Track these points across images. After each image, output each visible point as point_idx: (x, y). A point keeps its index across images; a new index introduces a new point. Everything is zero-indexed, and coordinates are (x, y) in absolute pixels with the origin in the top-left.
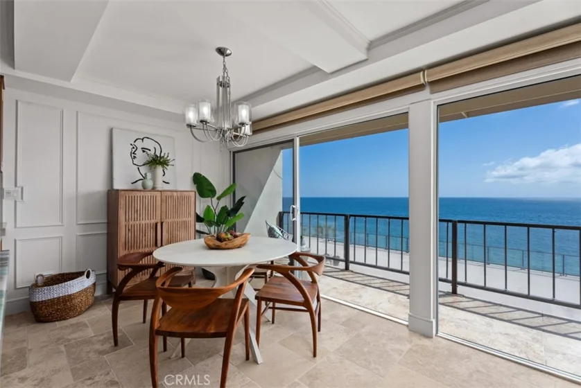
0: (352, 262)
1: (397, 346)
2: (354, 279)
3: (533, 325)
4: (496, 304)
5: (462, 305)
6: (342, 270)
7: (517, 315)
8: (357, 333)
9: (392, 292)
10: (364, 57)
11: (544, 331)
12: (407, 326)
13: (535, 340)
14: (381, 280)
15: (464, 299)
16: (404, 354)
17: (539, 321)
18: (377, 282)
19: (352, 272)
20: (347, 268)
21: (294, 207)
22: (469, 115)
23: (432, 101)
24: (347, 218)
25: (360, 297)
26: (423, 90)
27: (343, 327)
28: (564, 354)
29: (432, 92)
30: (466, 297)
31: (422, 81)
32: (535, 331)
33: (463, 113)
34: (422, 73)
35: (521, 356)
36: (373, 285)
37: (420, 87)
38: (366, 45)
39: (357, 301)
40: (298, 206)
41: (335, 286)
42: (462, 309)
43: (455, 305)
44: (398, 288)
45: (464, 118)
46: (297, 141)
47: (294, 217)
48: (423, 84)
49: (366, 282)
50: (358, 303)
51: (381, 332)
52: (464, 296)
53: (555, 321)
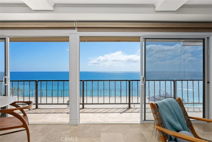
0: (39, 104)
1: (66, 132)
2: (42, 112)
3: (105, 112)
4: (95, 109)
5: (86, 111)
6: (34, 109)
7: (101, 110)
8: (48, 133)
9: (60, 113)
10: (52, 9)
11: (108, 113)
12: (69, 124)
13: (106, 116)
14: (55, 110)
15: (86, 109)
16: (69, 134)
17: (106, 111)
18: (53, 111)
19: (40, 109)
20: (37, 108)
21: (6, 77)
22: (88, 41)
23: (78, 34)
24: (36, 82)
25: (46, 118)
26: (75, 29)
27: (41, 133)
28: (112, 117)
29: (78, 31)
30: (87, 108)
31: (75, 26)
32: (106, 114)
33: (86, 40)
34: (75, 23)
35: (103, 121)
36: (51, 112)
37: (74, 28)
38: (53, 4)
39: (45, 121)
40: (8, 77)
41: (32, 117)
42: (86, 113)
43: (84, 112)
44: (62, 111)
45: (86, 42)
46: (8, 39)
47: (5, 83)
48: (75, 27)
49: (47, 112)
50: (46, 121)
51: (59, 130)
52: (86, 108)
53: (110, 109)
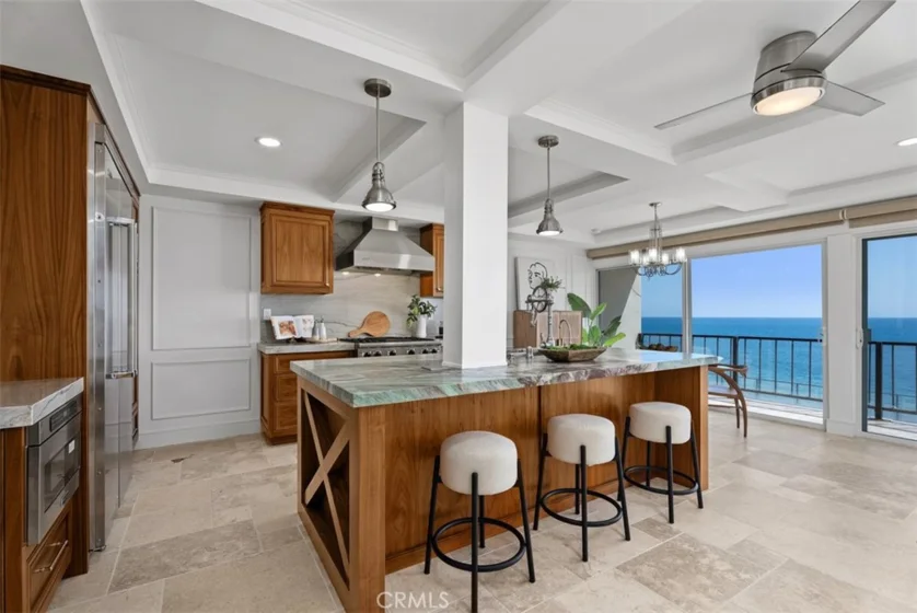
24: (735, 340)
26: (842, 224)
29: (851, 227)
34: (841, 211)
37: (838, 222)
48: (842, 221)
